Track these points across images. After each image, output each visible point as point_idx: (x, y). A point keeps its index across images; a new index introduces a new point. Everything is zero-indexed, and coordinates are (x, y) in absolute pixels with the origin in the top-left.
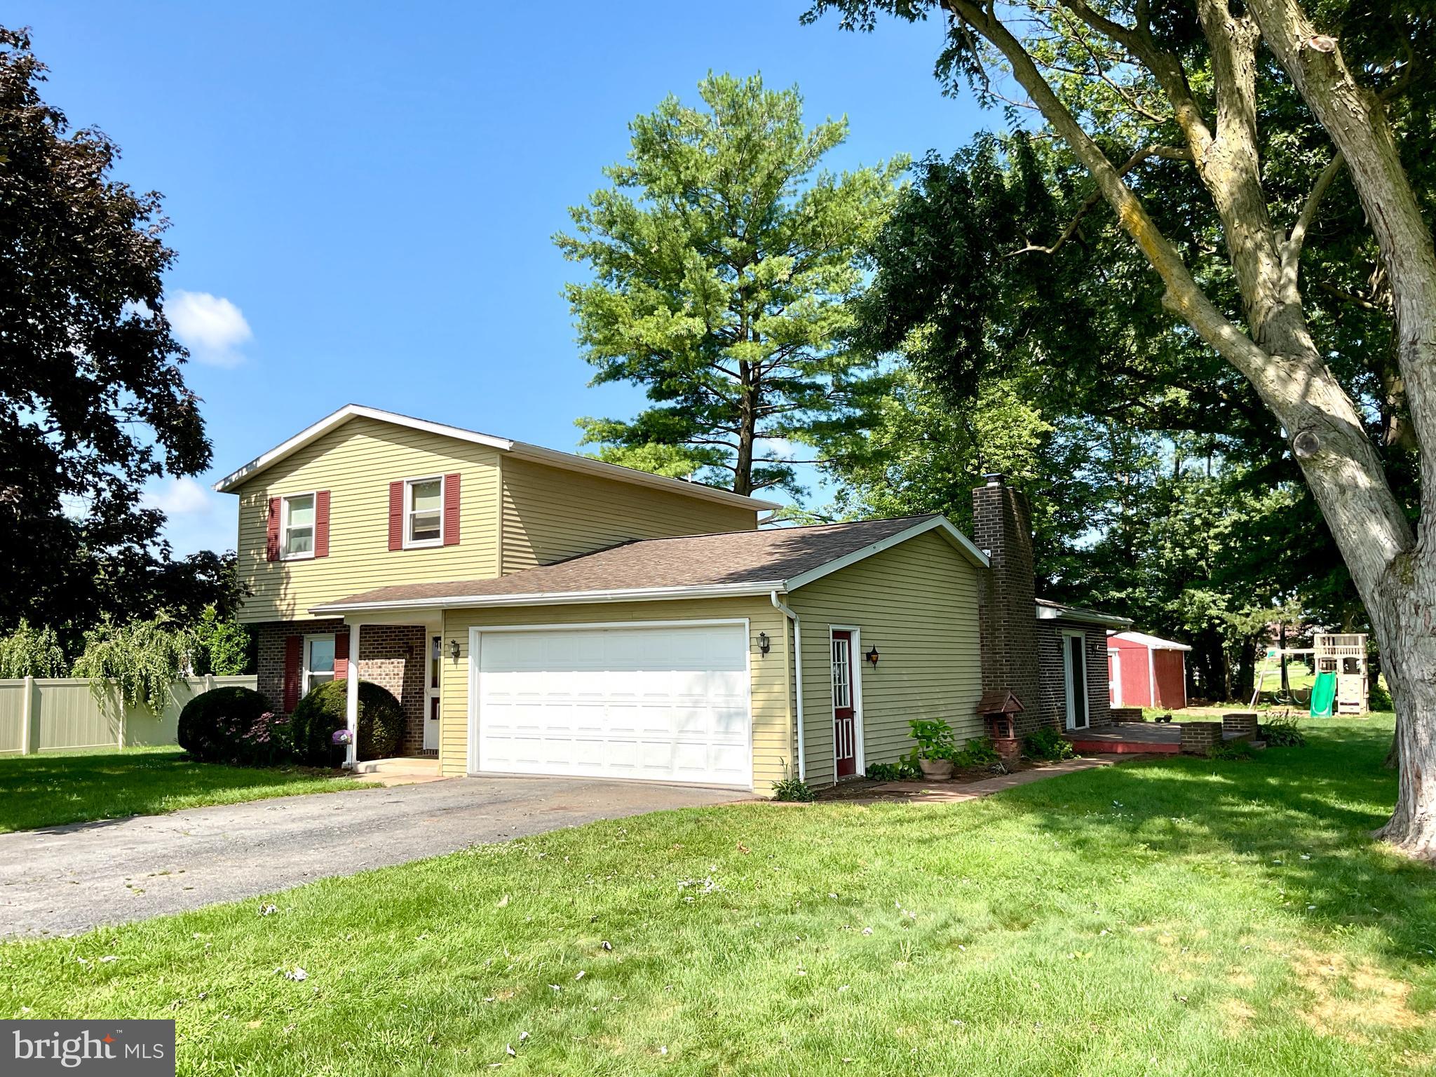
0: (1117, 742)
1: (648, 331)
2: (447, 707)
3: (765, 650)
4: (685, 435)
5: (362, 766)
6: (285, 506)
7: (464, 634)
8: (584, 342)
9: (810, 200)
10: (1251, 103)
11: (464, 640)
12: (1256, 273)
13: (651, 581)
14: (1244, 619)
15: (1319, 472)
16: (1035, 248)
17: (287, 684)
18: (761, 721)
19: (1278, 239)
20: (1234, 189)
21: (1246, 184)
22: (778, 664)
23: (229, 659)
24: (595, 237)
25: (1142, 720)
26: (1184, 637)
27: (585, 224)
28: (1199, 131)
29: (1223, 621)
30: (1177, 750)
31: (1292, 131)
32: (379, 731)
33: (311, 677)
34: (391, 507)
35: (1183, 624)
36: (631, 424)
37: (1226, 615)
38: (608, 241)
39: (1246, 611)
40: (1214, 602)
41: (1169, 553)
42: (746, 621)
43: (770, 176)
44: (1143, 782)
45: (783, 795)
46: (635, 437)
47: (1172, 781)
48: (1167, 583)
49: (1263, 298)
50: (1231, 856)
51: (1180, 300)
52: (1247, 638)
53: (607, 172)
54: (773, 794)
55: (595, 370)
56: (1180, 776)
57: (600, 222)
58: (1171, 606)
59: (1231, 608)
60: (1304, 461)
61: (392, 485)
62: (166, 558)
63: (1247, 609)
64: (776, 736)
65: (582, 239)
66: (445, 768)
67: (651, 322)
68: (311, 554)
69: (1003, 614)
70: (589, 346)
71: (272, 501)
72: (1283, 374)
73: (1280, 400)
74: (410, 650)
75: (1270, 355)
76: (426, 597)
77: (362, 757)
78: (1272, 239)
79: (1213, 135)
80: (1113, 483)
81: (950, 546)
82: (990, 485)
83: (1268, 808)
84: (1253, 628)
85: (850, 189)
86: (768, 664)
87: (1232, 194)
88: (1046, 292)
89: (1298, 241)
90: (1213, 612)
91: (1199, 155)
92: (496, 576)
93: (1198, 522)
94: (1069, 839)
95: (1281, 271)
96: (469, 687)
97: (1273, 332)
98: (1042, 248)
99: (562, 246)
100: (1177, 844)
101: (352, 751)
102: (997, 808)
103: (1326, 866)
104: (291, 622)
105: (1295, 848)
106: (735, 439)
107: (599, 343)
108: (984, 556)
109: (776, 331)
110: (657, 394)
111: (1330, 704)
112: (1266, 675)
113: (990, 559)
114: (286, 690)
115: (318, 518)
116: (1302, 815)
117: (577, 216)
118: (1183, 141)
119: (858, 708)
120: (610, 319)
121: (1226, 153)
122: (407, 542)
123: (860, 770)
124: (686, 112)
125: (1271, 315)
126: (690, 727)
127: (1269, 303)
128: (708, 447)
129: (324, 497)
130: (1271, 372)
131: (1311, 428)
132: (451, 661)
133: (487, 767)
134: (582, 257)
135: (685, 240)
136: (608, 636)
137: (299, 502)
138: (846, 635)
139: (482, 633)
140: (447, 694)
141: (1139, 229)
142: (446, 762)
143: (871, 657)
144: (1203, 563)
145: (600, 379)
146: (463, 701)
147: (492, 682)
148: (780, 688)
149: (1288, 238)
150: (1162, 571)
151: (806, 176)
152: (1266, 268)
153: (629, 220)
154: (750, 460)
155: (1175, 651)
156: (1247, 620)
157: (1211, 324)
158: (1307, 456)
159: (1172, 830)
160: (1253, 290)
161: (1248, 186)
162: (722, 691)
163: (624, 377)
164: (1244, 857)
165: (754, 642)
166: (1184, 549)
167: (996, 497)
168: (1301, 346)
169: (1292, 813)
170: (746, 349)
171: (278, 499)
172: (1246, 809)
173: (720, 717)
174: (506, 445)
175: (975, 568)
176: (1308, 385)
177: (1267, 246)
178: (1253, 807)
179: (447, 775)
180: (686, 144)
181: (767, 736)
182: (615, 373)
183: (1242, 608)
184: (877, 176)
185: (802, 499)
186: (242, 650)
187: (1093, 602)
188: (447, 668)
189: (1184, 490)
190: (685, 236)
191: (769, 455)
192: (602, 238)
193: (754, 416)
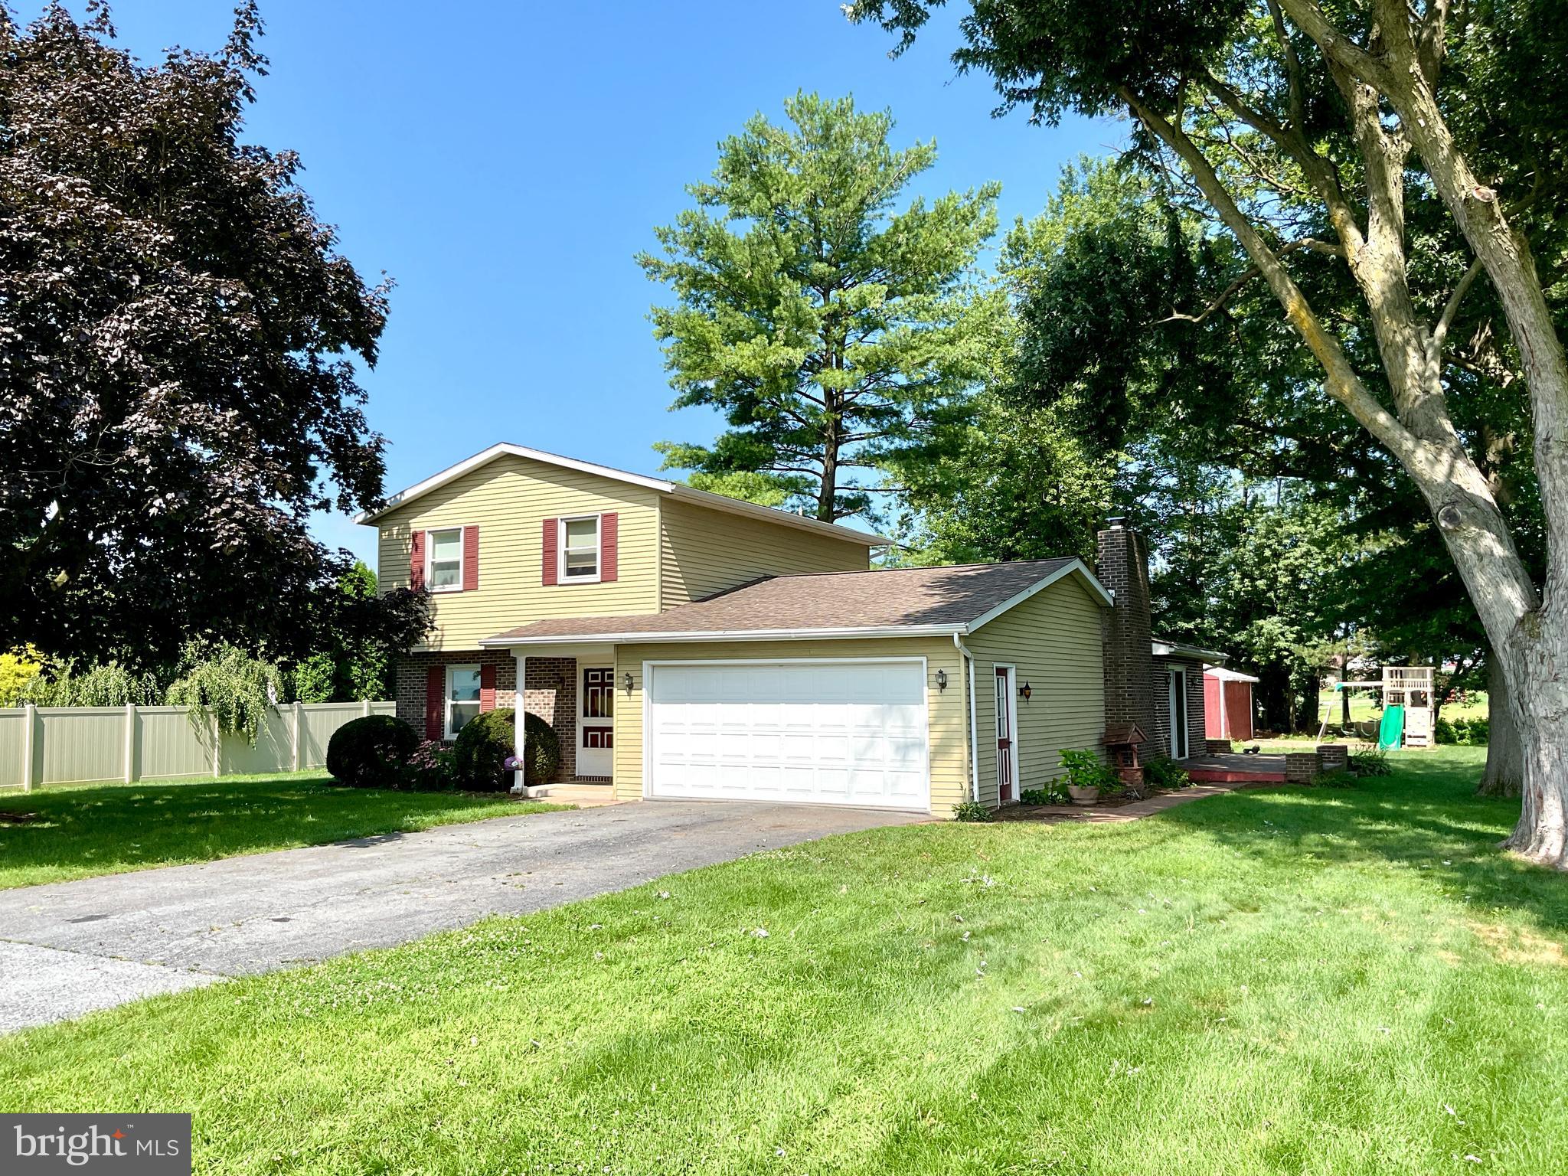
0: (1226, 772)
1: (742, 357)
2: (620, 736)
3: (943, 686)
4: (767, 461)
5: (532, 791)
6: (429, 539)
7: (638, 667)
8: (672, 365)
9: (902, 227)
10: (1400, 212)
11: (638, 673)
12: (1406, 365)
13: (826, 621)
14: (1312, 651)
15: (1460, 541)
16: (1182, 316)
17: (429, 713)
18: (939, 751)
19: (1424, 335)
20: (1386, 289)
21: (1395, 284)
22: (956, 699)
23: (316, 686)
24: (680, 258)
25: (1230, 751)
26: (1250, 668)
27: (671, 244)
28: (1353, 233)
29: (1291, 653)
30: (1282, 779)
31: (1432, 234)
32: (541, 758)
33: (454, 706)
34: (544, 544)
35: (1250, 656)
36: (713, 450)
37: (1294, 647)
38: (693, 262)
39: (1313, 643)
40: (1282, 634)
41: (1238, 584)
42: (924, 659)
43: (862, 202)
44: (1276, 806)
45: (963, 816)
46: (718, 464)
47: (1300, 805)
48: (1235, 614)
49: (1411, 387)
50: (1383, 863)
51: (1341, 387)
52: (1313, 669)
53: (690, 190)
54: (953, 816)
55: (677, 394)
56: (1305, 801)
57: (686, 243)
58: (1240, 637)
59: (1300, 640)
60: (1447, 531)
61: (546, 522)
62: (360, 593)
63: (1315, 640)
64: (955, 764)
65: (667, 260)
66: (620, 793)
67: (747, 349)
68: (459, 587)
69: (1127, 651)
70: (675, 371)
71: (415, 536)
72: (1430, 457)
73: (1427, 478)
74: (562, 680)
75: (1418, 438)
76: (599, 632)
77: (529, 782)
78: (1418, 335)
79: (1366, 240)
80: (1182, 512)
81: (1081, 587)
82: (1114, 528)
83: (1397, 827)
84: (1321, 660)
85: (942, 215)
86: (945, 699)
87: (1383, 293)
88: (1187, 357)
89: (1441, 339)
90: (1282, 644)
91: (1353, 257)
92: (657, 612)
93: (1267, 553)
94: (1247, 849)
95: (1426, 364)
96: (644, 717)
97: (1420, 418)
98: (1189, 317)
99: (644, 267)
100: (1339, 855)
101: (520, 776)
102: (1167, 828)
103: (1469, 869)
104: (440, 652)
105: (1437, 858)
106: (819, 467)
107: (689, 368)
108: (1109, 595)
109: (867, 359)
110: (739, 418)
111: (1398, 736)
112: (1329, 707)
113: (1114, 599)
114: (429, 718)
115: (465, 552)
116: (1430, 833)
117: (663, 236)
118: (1335, 238)
119: (1014, 738)
120: (702, 345)
121: (1377, 255)
122: (562, 577)
123: (1016, 796)
124: (774, 130)
125: (1418, 403)
126: (869, 755)
127: (1417, 392)
128: (792, 474)
129: (472, 532)
130: (1420, 454)
131: (1454, 503)
132: (624, 692)
133: (660, 792)
134: (667, 278)
135: (778, 266)
136: (783, 671)
137: (445, 536)
138: (1002, 672)
139: (654, 667)
140: (620, 724)
141: (1306, 324)
142: (620, 786)
143: (1024, 692)
144: (1271, 594)
145: (683, 403)
146: (638, 730)
147: (664, 712)
148: (958, 721)
149: (1431, 335)
150: (1231, 602)
151: (894, 200)
152: (1414, 362)
153: (720, 243)
154: (833, 489)
155: (1245, 683)
156: (1312, 654)
157: (1368, 410)
158: (1450, 527)
159: (1327, 844)
160: (1402, 381)
161: (1397, 286)
162: (900, 723)
163: (707, 401)
164: (1395, 863)
165: (933, 678)
166: (1253, 580)
167: (1121, 540)
168: (1444, 430)
169: (1419, 830)
170: (835, 377)
171: (423, 533)
172: (1379, 827)
173: (898, 748)
174: (667, 488)
175: (1100, 607)
176: (1452, 467)
177: (1414, 341)
178: (1381, 826)
179: (622, 800)
180: (775, 165)
181: (946, 764)
182: (699, 397)
183: (1310, 639)
184: (967, 203)
185: (880, 528)
186: (328, 677)
187: (1161, 632)
188: (621, 699)
189: (1253, 521)
190: (778, 262)
191: (850, 482)
192: (687, 259)
193: (838, 443)
